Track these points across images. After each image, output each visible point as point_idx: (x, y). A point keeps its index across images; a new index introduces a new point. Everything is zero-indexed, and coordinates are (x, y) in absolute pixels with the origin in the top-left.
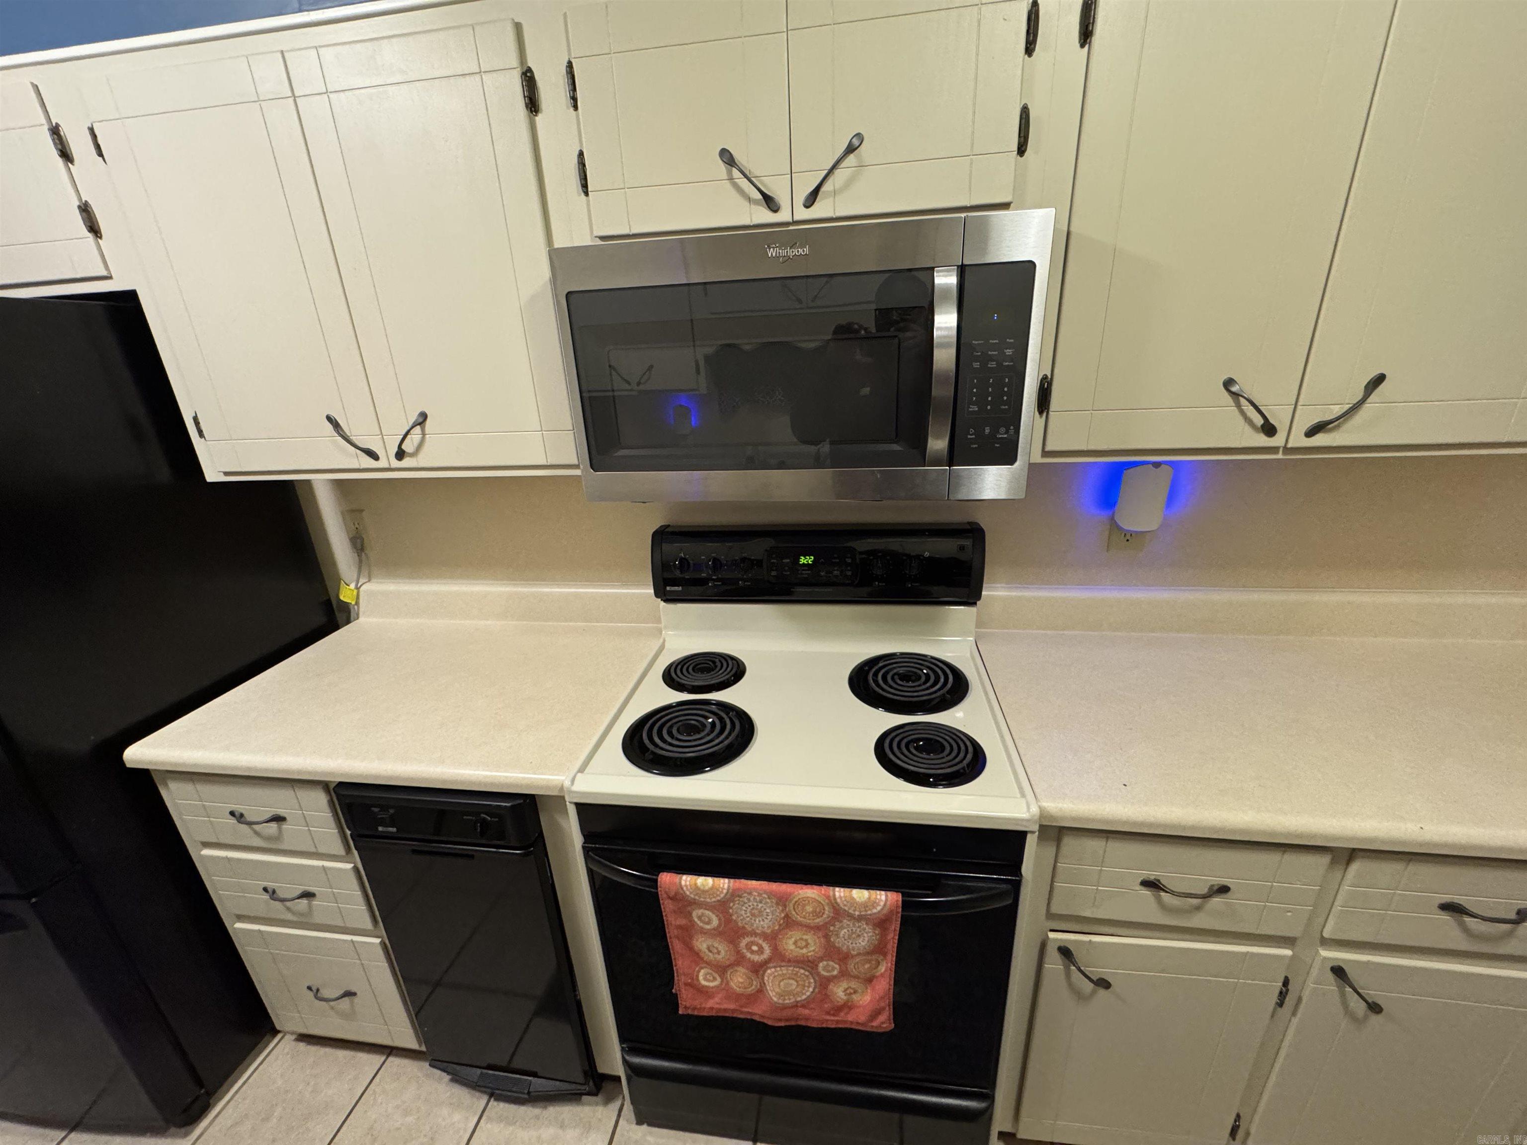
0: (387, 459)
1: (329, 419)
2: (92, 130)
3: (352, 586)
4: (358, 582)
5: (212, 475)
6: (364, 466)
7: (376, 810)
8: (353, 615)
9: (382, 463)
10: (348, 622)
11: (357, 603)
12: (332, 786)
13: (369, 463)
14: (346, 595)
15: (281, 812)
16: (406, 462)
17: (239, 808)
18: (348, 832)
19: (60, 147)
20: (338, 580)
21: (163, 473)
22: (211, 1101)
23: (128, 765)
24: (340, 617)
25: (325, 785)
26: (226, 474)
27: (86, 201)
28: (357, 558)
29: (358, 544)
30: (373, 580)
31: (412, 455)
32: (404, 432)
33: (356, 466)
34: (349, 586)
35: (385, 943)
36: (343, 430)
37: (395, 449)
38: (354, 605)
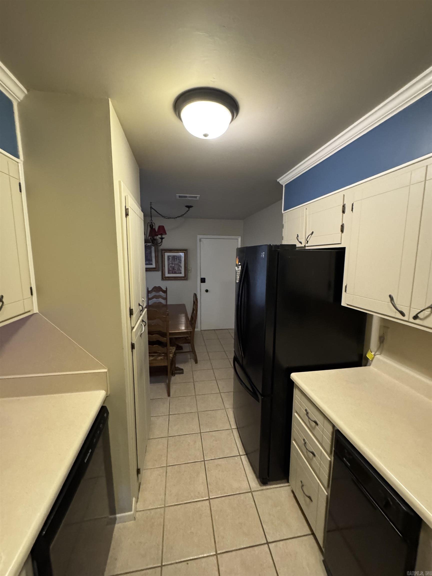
0: (409, 317)
1: (390, 296)
2: (353, 205)
3: (373, 353)
4: (375, 353)
5: (343, 304)
6: (397, 317)
7: (346, 451)
8: (368, 364)
9: (405, 318)
10: (365, 365)
11: (372, 361)
12: (336, 429)
13: (400, 317)
14: (369, 355)
15: (318, 422)
16: (417, 321)
17: (308, 410)
18: (333, 449)
19: (343, 210)
20: (368, 348)
21: (331, 299)
22: (268, 483)
23: (291, 378)
24: (364, 361)
25: (334, 426)
26: (348, 305)
27: (344, 224)
28: (379, 345)
29: (382, 340)
30: (382, 355)
31: (421, 319)
32: (422, 309)
33: (394, 316)
34: (371, 352)
35: (328, 497)
36: (394, 301)
37: (414, 314)
38: (370, 361)
